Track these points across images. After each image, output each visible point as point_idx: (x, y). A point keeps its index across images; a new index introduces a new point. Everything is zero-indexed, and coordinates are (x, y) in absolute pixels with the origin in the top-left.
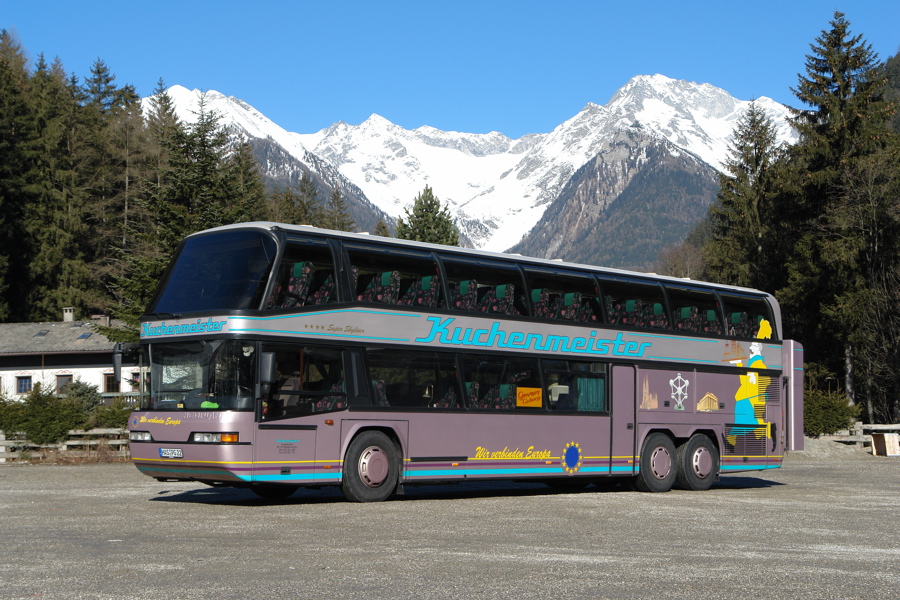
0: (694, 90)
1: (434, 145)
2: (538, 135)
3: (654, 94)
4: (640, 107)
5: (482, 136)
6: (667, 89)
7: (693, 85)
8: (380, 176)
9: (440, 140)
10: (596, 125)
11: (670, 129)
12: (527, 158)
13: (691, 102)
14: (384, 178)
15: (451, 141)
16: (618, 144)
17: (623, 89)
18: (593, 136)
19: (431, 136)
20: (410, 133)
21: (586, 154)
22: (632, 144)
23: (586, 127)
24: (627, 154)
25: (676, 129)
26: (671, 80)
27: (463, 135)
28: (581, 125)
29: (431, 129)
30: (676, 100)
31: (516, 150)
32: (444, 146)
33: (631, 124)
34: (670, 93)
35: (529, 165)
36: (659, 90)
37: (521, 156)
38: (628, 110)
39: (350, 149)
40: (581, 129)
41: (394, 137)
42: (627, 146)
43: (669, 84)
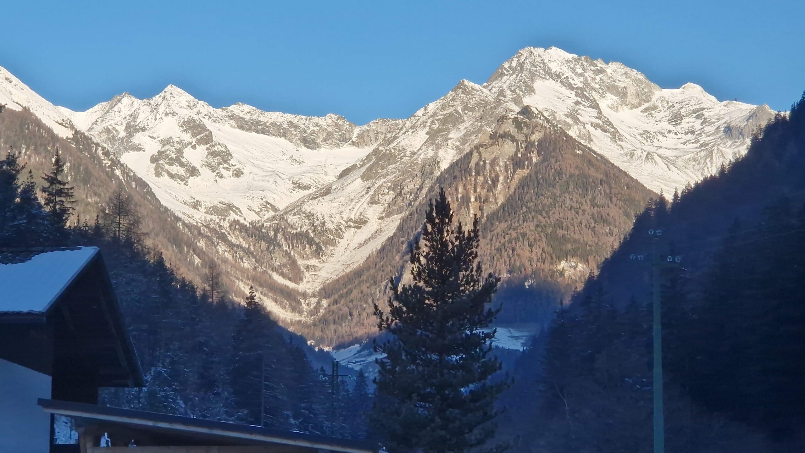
0: (601, 71)
1: (249, 130)
2: (392, 122)
3: (548, 73)
4: (531, 90)
5: (316, 119)
6: (565, 69)
7: (600, 64)
8: (176, 169)
9: (258, 123)
10: (472, 110)
11: (569, 120)
12: (376, 151)
13: (597, 86)
14: (181, 171)
15: (274, 125)
16: (501, 136)
17: (506, 65)
18: (467, 124)
19: (247, 117)
20: (219, 112)
21: (457, 148)
22: (520, 137)
23: (457, 112)
24: (514, 150)
25: (576, 120)
26: (570, 56)
27: (289, 117)
28: (450, 110)
29: (247, 108)
30: (578, 82)
31: (361, 142)
32: (263, 132)
33: (518, 109)
34: (569, 74)
35: (379, 160)
36: (554, 67)
37: (368, 150)
38: (513, 92)
39: (137, 131)
40: (451, 114)
41: (196, 117)
42: (513, 139)
43: (568, 61)
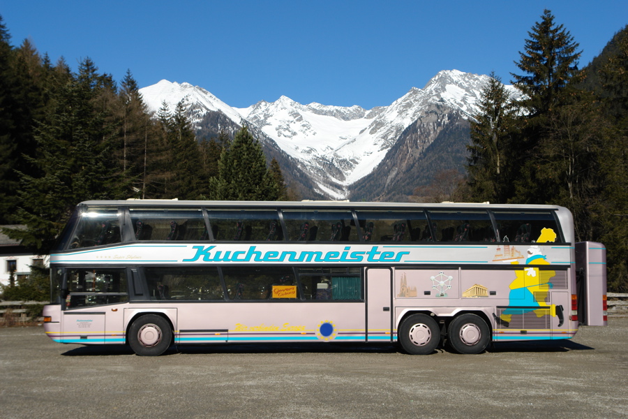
0: (477, 79)
1: (319, 114)
2: (382, 107)
3: (452, 82)
4: (444, 90)
5: (348, 108)
6: (460, 79)
7: (476, 76)
8: (287, 133)
9: (323, 111)
10: (417, 101)
11: (462, 103)
12: (375, 122)
14: (289, 134)
15: (330, 111)
16: (430, 112)
17: (433, 79)
18: (415, 107)
19: (318, 109)
20: (305, 107)
21: (411, 118)
22: (439, 112)
23: (411, 102)
24: (436, 118)
25: (465, 103)
26: (462, 73)
27: (336, 107)
28: (408, 101)
29: (317, 104)
30: (466, 85)
31: (369, 117)
32: (325, 114)
33: (438, 99)
34: (462, 81)
35: (377, 125)
36: (455, 79)
37: (372, 120)
38: (436, 91)
39: (269, 117)
40: (408, 103)
41: (295, 109)
42: (436, 113)
43: (461, 76)
